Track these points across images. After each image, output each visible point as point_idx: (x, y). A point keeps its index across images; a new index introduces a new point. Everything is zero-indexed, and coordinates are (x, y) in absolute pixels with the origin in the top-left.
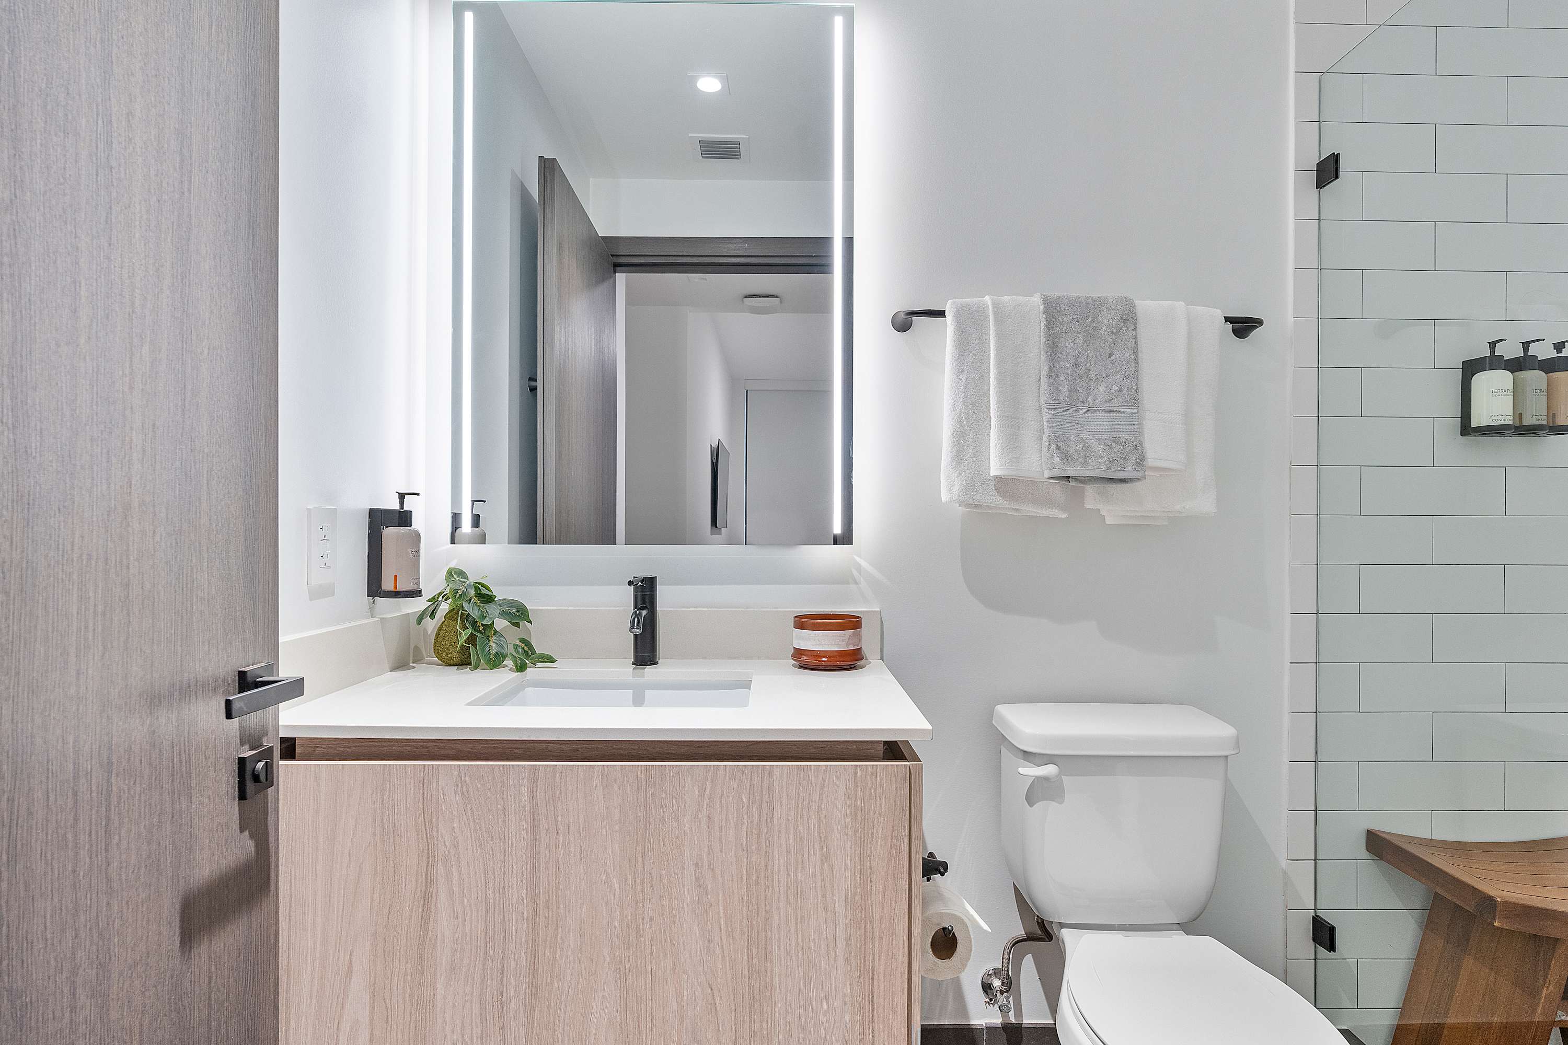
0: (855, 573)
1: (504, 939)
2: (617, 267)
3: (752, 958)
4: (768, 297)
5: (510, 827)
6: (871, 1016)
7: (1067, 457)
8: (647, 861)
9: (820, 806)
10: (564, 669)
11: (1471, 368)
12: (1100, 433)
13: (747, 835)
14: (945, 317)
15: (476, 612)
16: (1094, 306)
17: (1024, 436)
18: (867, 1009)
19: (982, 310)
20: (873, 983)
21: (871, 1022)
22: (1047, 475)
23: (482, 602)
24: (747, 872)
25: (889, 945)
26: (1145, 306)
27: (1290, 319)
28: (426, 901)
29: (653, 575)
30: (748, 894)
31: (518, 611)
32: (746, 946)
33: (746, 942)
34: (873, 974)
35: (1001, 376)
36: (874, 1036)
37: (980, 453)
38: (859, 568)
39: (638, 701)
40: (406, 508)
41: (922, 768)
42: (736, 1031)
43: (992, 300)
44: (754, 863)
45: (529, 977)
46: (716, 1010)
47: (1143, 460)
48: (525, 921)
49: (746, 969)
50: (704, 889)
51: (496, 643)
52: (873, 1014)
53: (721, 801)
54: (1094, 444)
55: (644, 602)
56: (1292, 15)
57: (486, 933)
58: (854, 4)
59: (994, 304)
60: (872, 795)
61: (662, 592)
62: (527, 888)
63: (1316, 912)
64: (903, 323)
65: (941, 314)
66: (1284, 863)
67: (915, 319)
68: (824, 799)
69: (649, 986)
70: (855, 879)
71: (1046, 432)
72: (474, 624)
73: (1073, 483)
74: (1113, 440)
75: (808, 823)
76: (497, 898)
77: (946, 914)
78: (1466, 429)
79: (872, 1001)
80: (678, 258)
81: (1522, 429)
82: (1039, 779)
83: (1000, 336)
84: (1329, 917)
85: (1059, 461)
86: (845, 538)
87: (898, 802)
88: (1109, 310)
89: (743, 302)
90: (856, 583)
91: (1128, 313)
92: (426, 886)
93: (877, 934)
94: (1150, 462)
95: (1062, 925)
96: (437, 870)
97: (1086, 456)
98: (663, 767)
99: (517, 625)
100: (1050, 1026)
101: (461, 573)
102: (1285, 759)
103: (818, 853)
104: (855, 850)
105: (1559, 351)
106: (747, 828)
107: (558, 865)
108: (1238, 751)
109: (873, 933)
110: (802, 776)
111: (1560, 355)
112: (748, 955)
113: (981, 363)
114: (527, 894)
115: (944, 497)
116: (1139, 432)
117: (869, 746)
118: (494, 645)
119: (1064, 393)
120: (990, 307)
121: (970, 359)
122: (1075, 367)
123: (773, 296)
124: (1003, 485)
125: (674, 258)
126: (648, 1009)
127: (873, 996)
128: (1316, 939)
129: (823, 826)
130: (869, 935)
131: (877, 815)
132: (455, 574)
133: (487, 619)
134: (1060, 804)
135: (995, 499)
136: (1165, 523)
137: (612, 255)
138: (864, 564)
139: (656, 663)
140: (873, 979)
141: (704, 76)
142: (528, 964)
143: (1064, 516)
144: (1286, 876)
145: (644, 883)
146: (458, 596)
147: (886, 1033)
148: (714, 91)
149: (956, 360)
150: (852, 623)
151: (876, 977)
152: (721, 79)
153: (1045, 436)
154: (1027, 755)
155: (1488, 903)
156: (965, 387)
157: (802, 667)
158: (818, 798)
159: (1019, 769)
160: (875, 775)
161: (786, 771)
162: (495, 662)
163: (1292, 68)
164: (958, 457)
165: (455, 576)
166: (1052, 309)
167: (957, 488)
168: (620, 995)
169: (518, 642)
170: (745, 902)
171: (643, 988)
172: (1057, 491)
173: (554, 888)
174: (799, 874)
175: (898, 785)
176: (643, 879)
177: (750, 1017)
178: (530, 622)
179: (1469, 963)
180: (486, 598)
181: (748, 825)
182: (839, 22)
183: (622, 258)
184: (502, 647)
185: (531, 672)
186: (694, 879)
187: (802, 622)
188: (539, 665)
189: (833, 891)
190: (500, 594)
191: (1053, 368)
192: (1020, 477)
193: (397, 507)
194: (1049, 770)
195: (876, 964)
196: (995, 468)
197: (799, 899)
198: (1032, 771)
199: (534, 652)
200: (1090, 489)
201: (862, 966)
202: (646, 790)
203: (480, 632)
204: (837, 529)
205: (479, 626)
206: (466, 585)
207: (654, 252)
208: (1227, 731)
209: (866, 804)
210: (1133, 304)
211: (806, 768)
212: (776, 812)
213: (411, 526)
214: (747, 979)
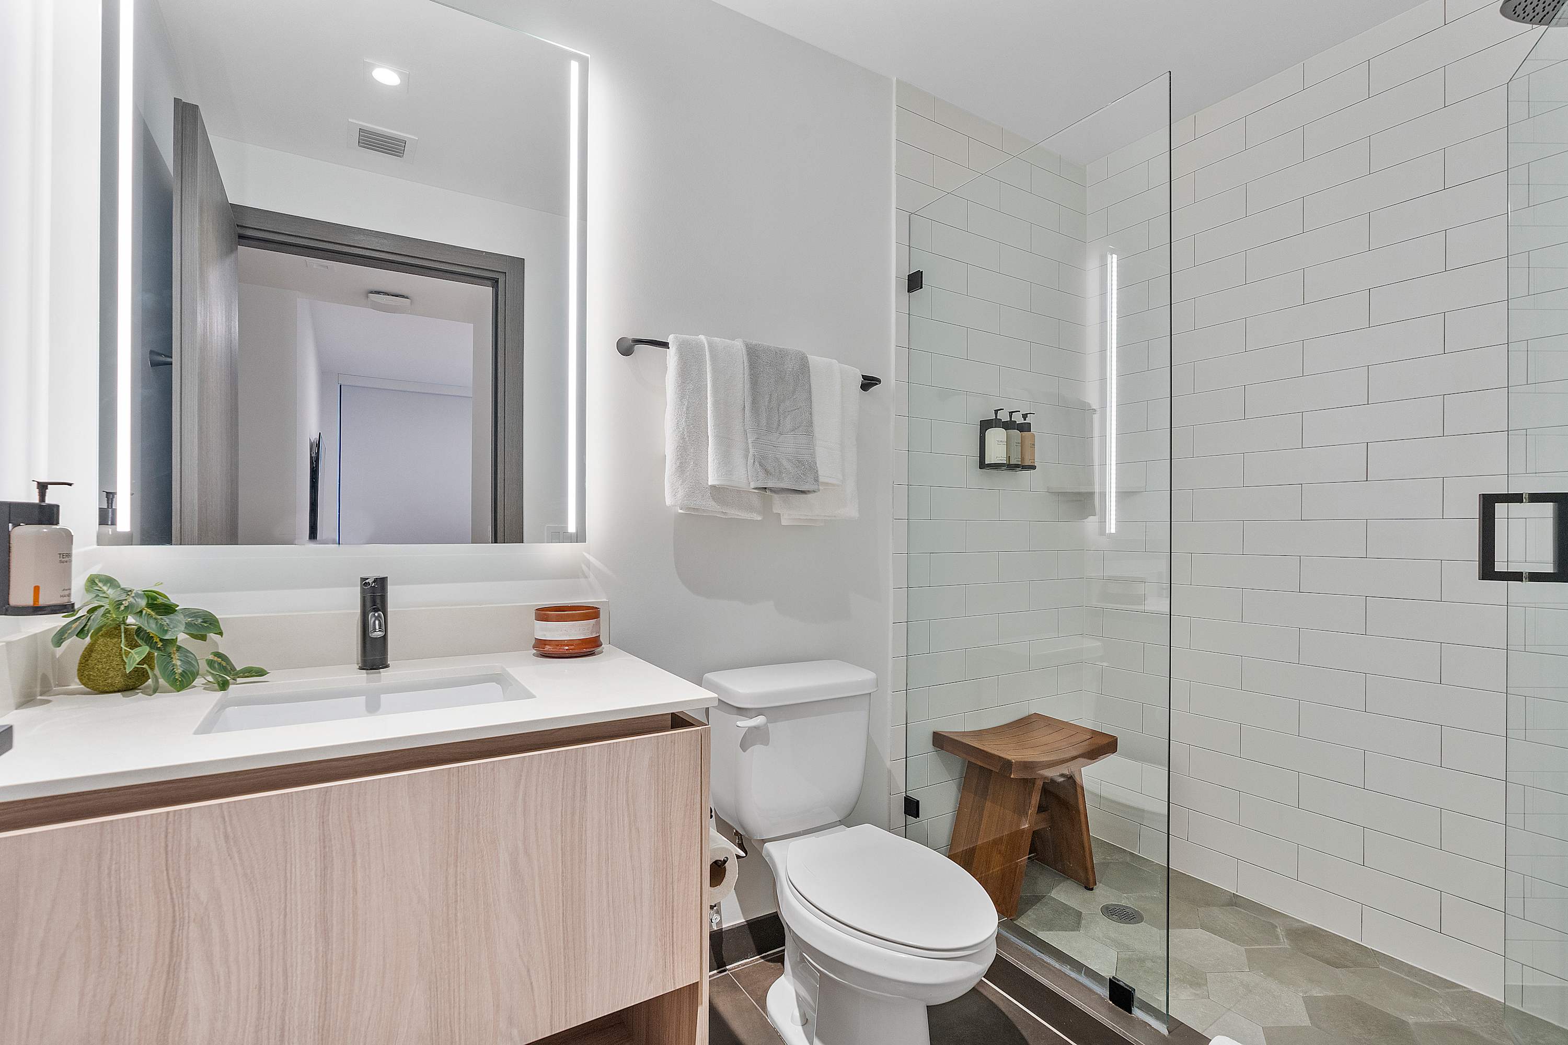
0: (584, 567)
1: (285, 989)
2: (243, 239)
3: (567, 929)
4: (397, 296)
5: (293, 862)
6: (671, 949)
7: (767, 472)
8: (460, 862)
9: (627, 777)
10: (276, 682)
11: (986, 425)
12: (789, 454)
13: (562, 816)
14: (669, 348)
15: (154, 626)
16: (780, 355)
17: (734, 453)
18: (668, 944)
19: (700, 347)
20: (673, 920)
21: (671, 954)
22: (753, 485)
23: (159, 614)
24: (562, 850)
25: (685, 884)
26: (814, 360)
27: (893, 382)
28: (171, 975)
29: (382, 576)
30: (563, 871)
31: (205, 622)
32: (561, 919)
33: (561, 916)
34: (673, 913)
35: (716, 403)
36: (673, 966)
37: (700, 464)
38: (588, 564)
39: (373, 707)
40: (49, 500)
41: (710, 730)
42: (552, 1002)
43: (707, 339)
44: (568, 841)
45: (319, 1020)
46: (532, 989)
47: (818, 477)
48: (313, 961)
49: (562, 942)
50: (520, 876)
51: (181, 660)
52: (673, 947)
53: (536, 789)
54: (785, 463)
55: (374, 602)
56: (894, 168)
57: (260, 988)
58: (589, 56)
59: (709, 343)
60: (672, 760)
61: (393, 594)
62: (316, 925)
63: (906, 793)
64: (626, 348)
65: (665, 345)
66: (888, 764)
67: (639, 347)
68: (631, 770)
69: (462, 988)
70: (657, 835)
71: (751, 451)
72: (149, 639)
73: (768, 493)
74: (798, 460)
75: (617, 794)
76: (276, 945)
77: (718, 848)
78: (982, 465)
79: (673, 936)
80: (322, 243)
81: (1011, 467)
82: (751, 729)
83: (714, 370)
84: (914, 795)
85: (762, 474)
86: (580, 537)
87: (692, 762)
88: (791, 359)
89: (368, 297)
90: (586, 577)
91: (804, 366)
92: (171, 957)
93: (676, 878)
94: (821, 479)
95: (764, 841)
96: (188, 933)
97: (780, 472)
98: (477, 766)
99: (203, 638)
100: (743, 924)
101: (110, 581)
102: (890, 692)
103: (626, 819)
104: (658, 810)
105: (1025, 420)
106: (562, 810)
107: (355, 890)
108: (877, 688)
109: (672, 878)
110: (612, 752)
111: (1025, 422)
112: (563, 927)
113: (700, 390)
114: (316, 930)
115: (669, 501)
116: (813, 455)
117: (660, 718)
118: (179, 663)
119: (764, 422)
120: (706, 344)
121: (691, 386)
122: (770, 402)
123: (403, 296)
124: (717, 492)
125: (316, 242)
126: (462, 1010)
127: (673, 932)
128: (907, 812)
129: (630, 794)
130: (670, 880)
131: (675, 777)
132: (100, 581)
133: (170, 633)
134: (766, 746)
135: (711, 505)
136: (822, 525)
137: (238, 225)
138: (592, 559)
139: (387, 666)
140: (673, 917)
141: (381, 67)
142: (318, 1007)
143: (759, 518)
144: (890, 772)
145: (456, 884)
146: (122, 608)
147: (684, 959)
148: (395, 85)
149: (680, 386)
150: (591, 613)
151: (675, 915)
152: (401, 75)
153: (750, 455)
154: (741, 711)
155: (1007, 764)
156: (687, 410)
157: (543, 656)
158: (626, 771)
159: (738, 722)
160: (673, 742)
161: (597, 751)
162: (182, 682)
163: (894, 206)
164: (681, 468)
165: (100, 584)
166: (753, 353)
167: (681, 494)
168: (430, 1007)
169: (211, 657)
170: (560, 879)
171: (456, 990)
172: (755, 500)
173: (351, 916)
174: (609, 842)
175: (692, 748)
176: (456, 882)
177: (566, 985)
178: (221, 634)
179: (988, 804)
180: (167, 609)
181: (562, 807)
182: (575, 66)
183: (248, 230)
184: (189, 663)
185: (235, 690)
186: (509, 869)
187: (544, 614)
188: (239, 680)
189: (639, 849)
190: (182, 601)
191: (754, 402)
192: (729, 486)
193: (35, 499)
194: (760, 720)
195: (675, 904)
196: (712, 479)
197: (610, 864)
198: (746, 723)
199: (233, 669)
200: (776, 497)
201: (664, 908)
202: (459, 792)
203: (159, 649)
204: (572, 528)
205: (156, 642)
206: (133, 595)
207: (292, 232)
208: (869, 675)
209: (666, 769)
210: (807, 357)
211: (615, 744)
212: (588, 790)
213: (57, 523)
214: (562, 950)
